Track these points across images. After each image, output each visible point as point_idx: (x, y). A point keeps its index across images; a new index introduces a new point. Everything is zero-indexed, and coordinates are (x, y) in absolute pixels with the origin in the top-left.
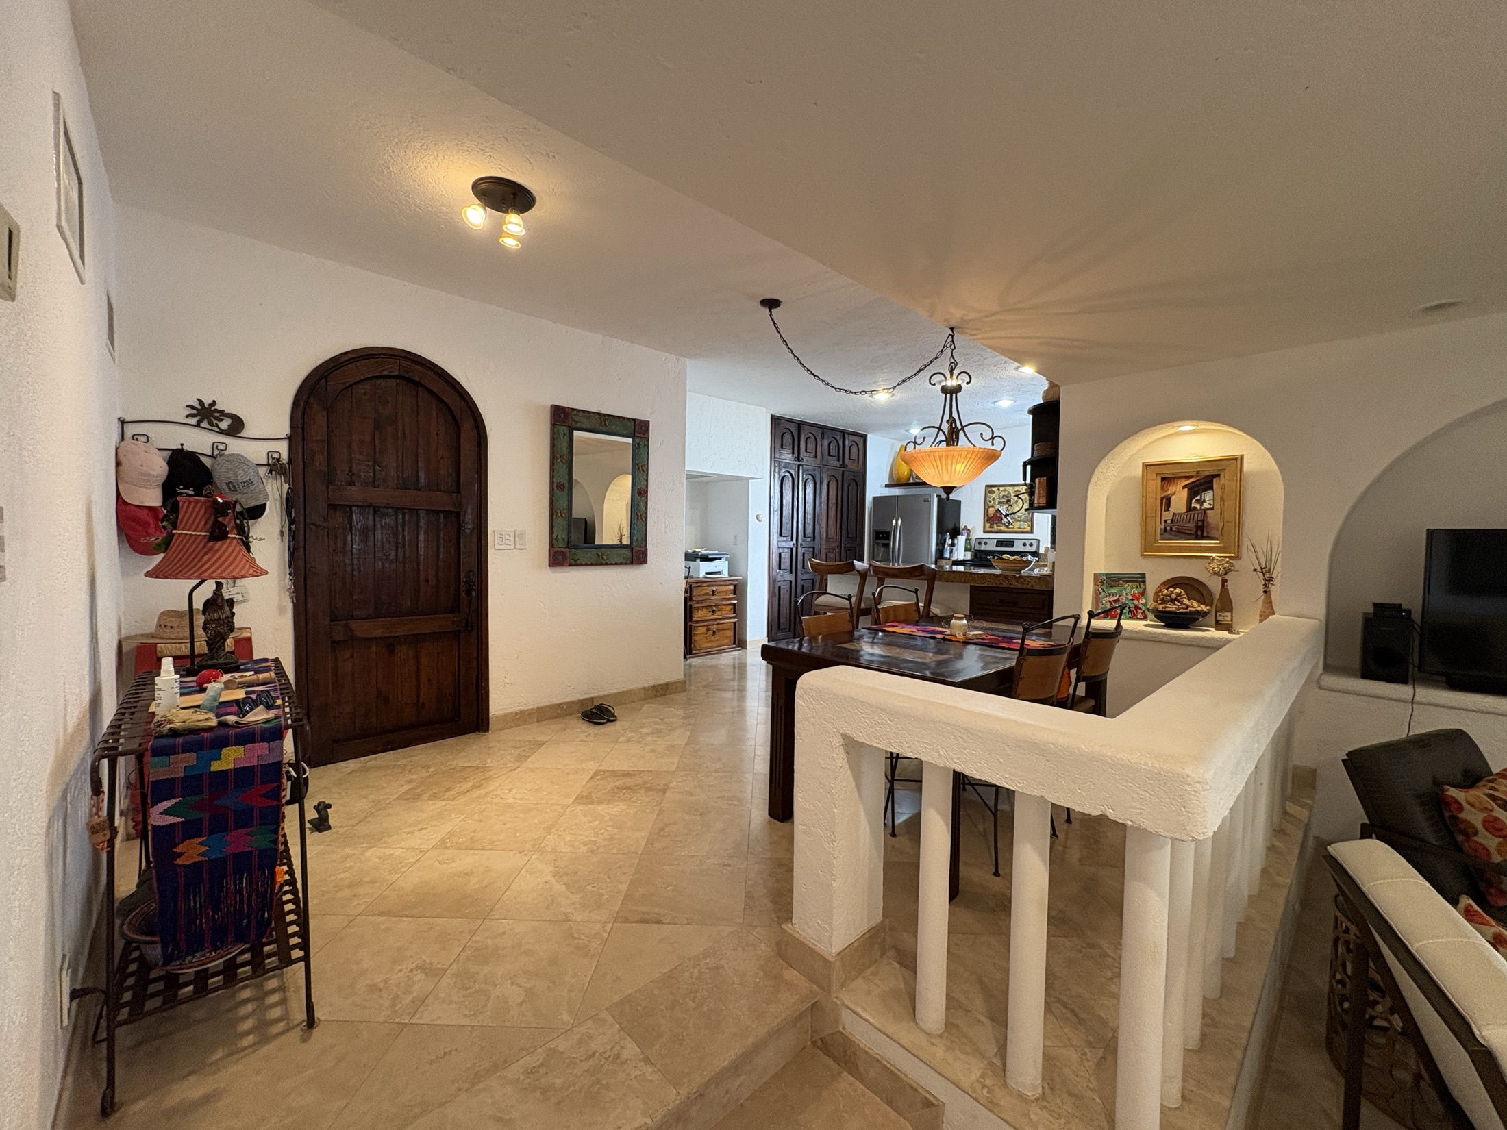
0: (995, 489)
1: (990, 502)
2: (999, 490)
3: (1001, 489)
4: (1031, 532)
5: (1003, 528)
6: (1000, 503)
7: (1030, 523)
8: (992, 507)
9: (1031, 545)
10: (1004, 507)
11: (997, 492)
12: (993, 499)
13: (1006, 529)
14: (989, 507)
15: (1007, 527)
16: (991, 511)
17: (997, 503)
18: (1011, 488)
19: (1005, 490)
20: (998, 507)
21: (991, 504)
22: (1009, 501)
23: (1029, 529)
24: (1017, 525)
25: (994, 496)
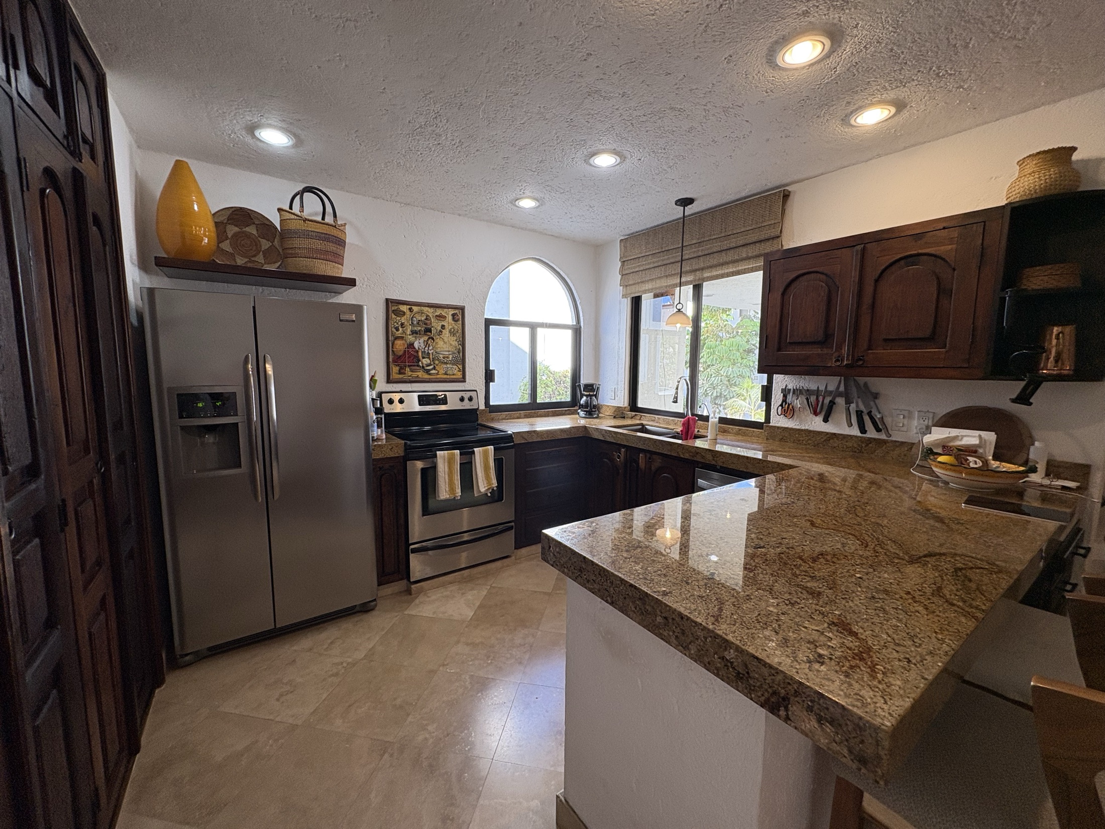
0: (404, 308)
1: (397, 329)
2: (410, 309)
3: (415, 309)
4: (463, 380)
5: (421, 374)
6: (414, 332)
7: (460, 367)
8: (402, 338)
9: (470, 399)
10: (422, 340)
11: (408, 313)
12: (402, 324)
13: (426, 376)
14: (397, 338)
15: (428, 372)
16: (400, 346)
17: (409, 332)
18: (431, 310)
19: (422, 313)
20: (411, 338)
21: (398, 334)
22: (430, 331)
23: (459, 375)
24: (442, 369)
25: (403, 320)
